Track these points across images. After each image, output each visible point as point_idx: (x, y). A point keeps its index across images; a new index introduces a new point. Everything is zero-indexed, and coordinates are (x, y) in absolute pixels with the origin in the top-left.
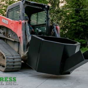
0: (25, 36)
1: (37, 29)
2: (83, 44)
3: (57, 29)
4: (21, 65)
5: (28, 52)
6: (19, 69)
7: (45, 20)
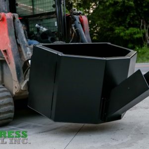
0: (17, 47)
1: (37, 25)
2: (137, 38)
3: (82, 22)
4: (14, 110)
5: (28, 82)
6: (10, 120)
7: (52, 4)
